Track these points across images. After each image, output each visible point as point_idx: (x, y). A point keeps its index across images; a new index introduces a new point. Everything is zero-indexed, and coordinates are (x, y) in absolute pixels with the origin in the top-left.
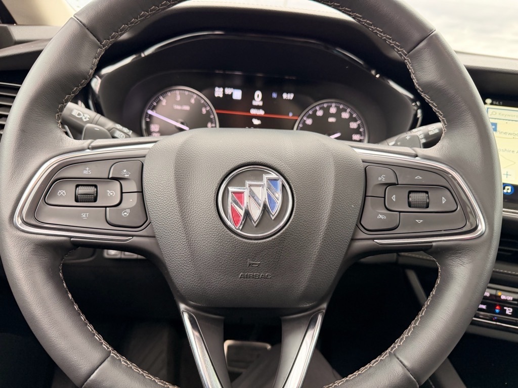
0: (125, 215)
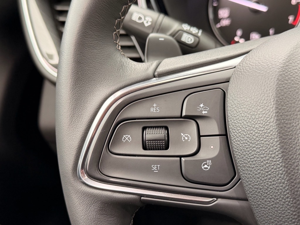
0: (205, 168)
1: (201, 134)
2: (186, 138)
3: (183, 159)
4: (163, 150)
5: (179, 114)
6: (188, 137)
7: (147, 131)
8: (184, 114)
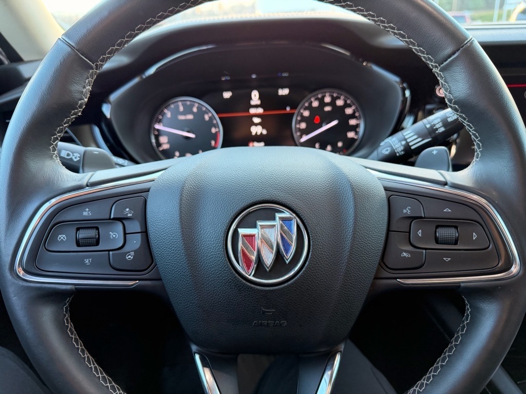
1: (127, 232)
2: (114, 236)
3: (111, 253)
4: (94, 246)
5: (107, 217)
6: (116, 235)
7: (81, 231)
8: (112, 217)
